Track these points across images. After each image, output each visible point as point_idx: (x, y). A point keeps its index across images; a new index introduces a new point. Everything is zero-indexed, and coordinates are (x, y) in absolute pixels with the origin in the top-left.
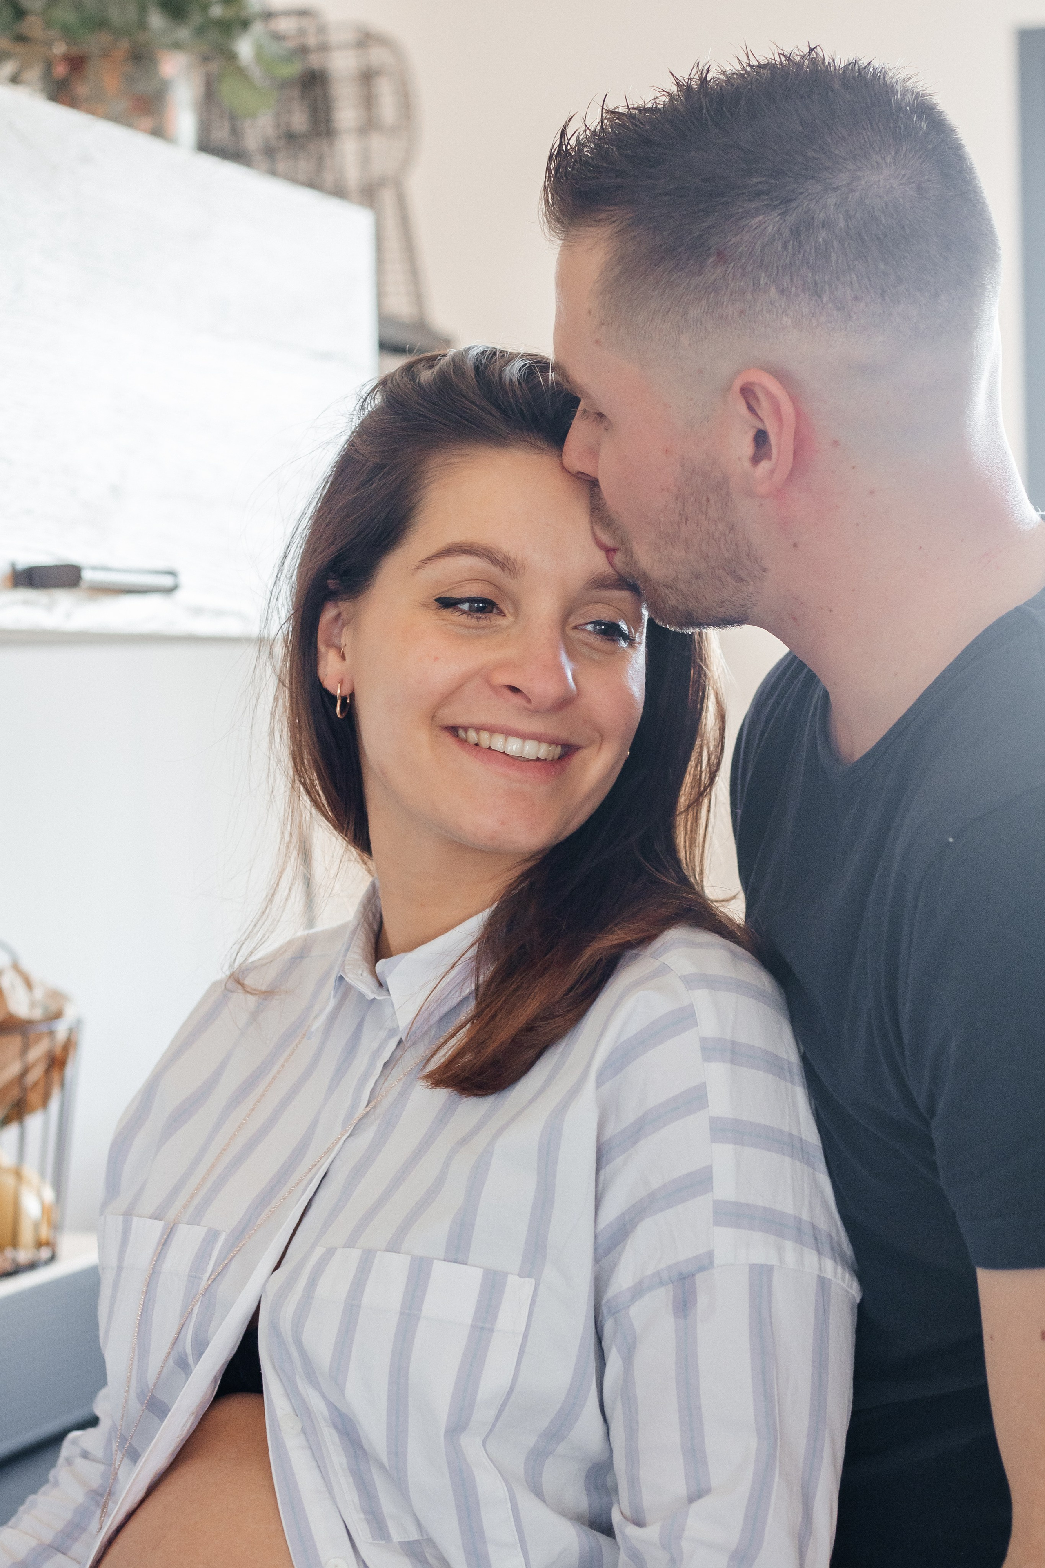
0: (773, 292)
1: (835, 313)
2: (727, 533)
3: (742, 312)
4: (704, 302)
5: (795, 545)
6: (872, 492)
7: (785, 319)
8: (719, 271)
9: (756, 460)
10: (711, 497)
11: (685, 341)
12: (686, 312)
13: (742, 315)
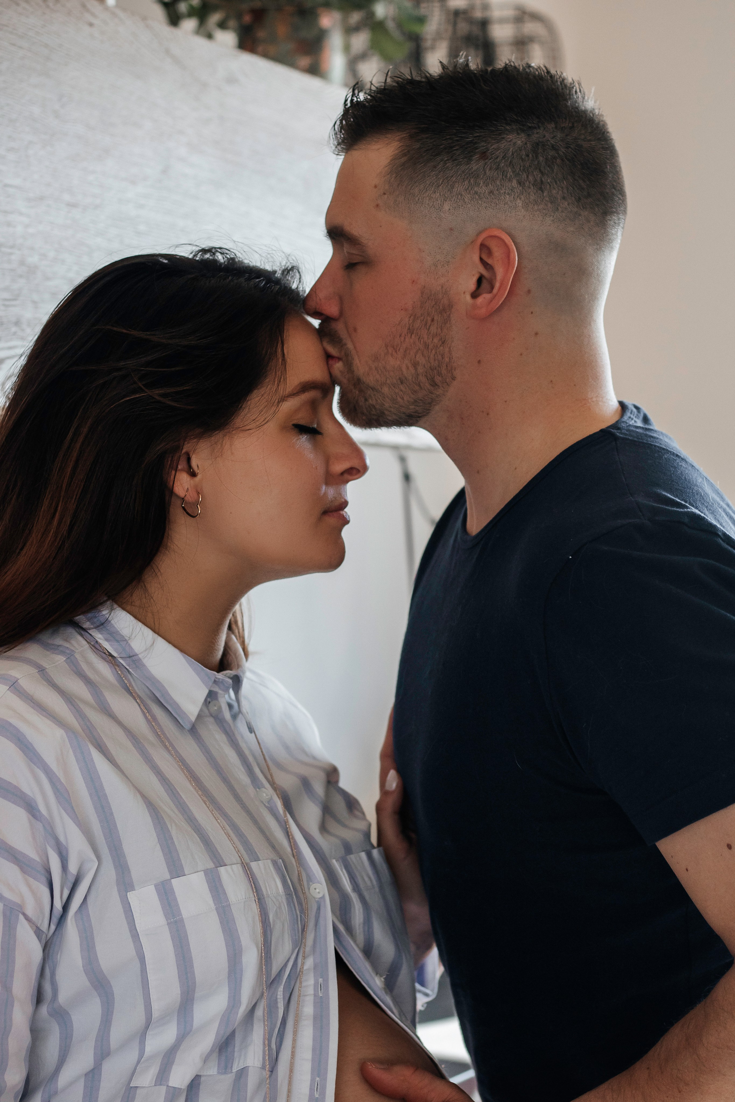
0: (514, 183)
1: (549, 205)
2: (439, 346)
3: (491, 192)
4: (466, 182)
5: (479, 362)
6: (536, 334)
7: (519, 201)
8: (482, 163)
9: (475, 295)
10: (436, 318)
11: (446, 207)
12: (453, 187)
13: (491, 194)
